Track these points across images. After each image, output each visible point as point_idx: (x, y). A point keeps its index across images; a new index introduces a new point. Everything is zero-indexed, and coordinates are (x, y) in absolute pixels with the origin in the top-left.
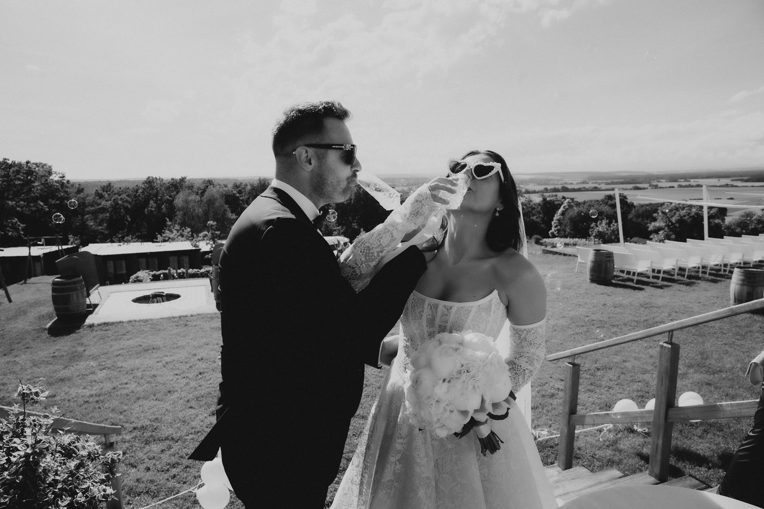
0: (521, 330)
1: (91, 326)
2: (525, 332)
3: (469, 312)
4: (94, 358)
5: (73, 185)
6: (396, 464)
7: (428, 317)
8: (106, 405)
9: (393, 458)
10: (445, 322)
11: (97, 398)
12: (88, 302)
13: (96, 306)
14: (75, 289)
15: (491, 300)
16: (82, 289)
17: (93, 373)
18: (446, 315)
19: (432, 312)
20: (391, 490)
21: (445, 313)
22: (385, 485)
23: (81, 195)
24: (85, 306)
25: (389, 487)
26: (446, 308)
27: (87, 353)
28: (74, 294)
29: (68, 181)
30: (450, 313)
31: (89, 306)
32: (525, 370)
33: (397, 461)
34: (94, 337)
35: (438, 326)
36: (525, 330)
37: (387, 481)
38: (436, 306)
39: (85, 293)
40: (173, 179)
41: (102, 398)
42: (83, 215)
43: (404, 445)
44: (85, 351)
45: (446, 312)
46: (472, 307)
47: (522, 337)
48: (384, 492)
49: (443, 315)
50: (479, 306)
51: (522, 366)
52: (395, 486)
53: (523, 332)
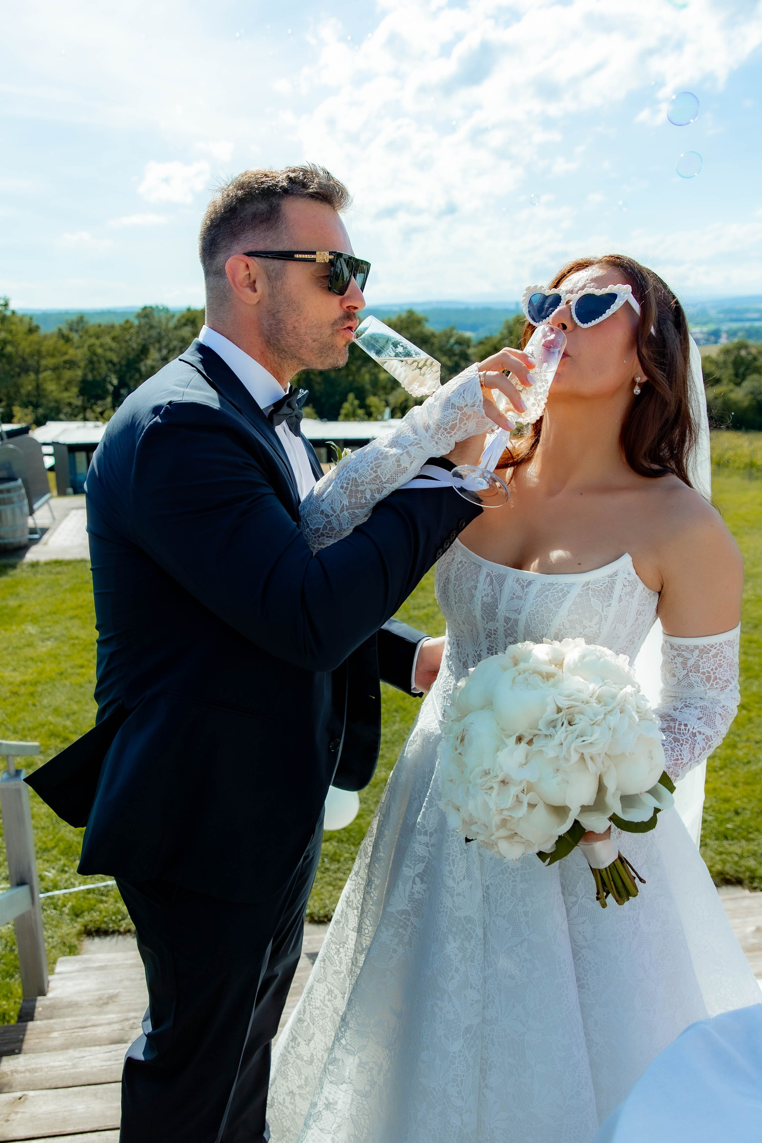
0: (687, 647)
1: (34, 565)
2: (697, 652)
3: (564, 595)
4: (35, 620)
5: (21, 320)
6: (414, 882)
7: (485, 599)
8: (45, 701)
9: (409, 871)
10: (516, 611)
11: (32, 689)
12: (31, 522)
13: (44, 531)
14: (10, 502)
15: (615, 574)
16: (21, 501)
17: (30, 645)
18: (520, 598)
19: (493, 590)
20: (406, 929)
21: (517, 594)
22: (393, 920)
23: (34, 337)
24: (27, 531)
25: (401, 924)
26: (520, 584)
27: (23, 610)
28: (7, 509)
29: (13, 313)
30: (526, 595)
31: (33, 531)
32: (694, 735)
33: (417, 875)
34: (37, 584)
35: (503, 620)
36: (696, 647)
37: (398, 912)
38: (501, 579)
39: (26, 509)
40: (189, 310)
41: (39, 689)
42: (37, 372)
43: (430, 849)
44: (20, 606)
45: (519, 593)
46: (572, 585)
47: (690, 663)
48: (392, 931)
49: (512, 598)
50: (588, 583)
51: (689, 726)
52: (412, 924)
53: (693, 651)
